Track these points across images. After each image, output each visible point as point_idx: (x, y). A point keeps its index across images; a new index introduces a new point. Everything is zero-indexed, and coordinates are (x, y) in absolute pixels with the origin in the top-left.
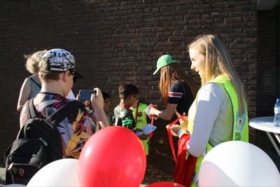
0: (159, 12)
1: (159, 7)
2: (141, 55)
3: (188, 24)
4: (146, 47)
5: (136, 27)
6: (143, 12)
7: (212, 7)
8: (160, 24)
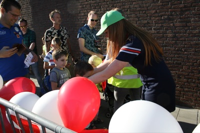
2: (140, 13)
4: (143, 7)
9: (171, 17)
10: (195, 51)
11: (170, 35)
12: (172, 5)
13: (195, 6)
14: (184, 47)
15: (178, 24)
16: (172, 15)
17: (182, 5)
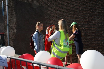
0: (75, 10)
1: (75, 9)
3: (84, 14)
5: (68, 15)
6: (70, 10)
7: (91, 8)
8: (75, 14)
9: (83, 25)
10: (95, 40)
11: (83, 33)
12: (83, 20)
13: (93, 21)
14: (90, 38)
15: (86, 28)
16: (83, 24)
17: (87, 21)
